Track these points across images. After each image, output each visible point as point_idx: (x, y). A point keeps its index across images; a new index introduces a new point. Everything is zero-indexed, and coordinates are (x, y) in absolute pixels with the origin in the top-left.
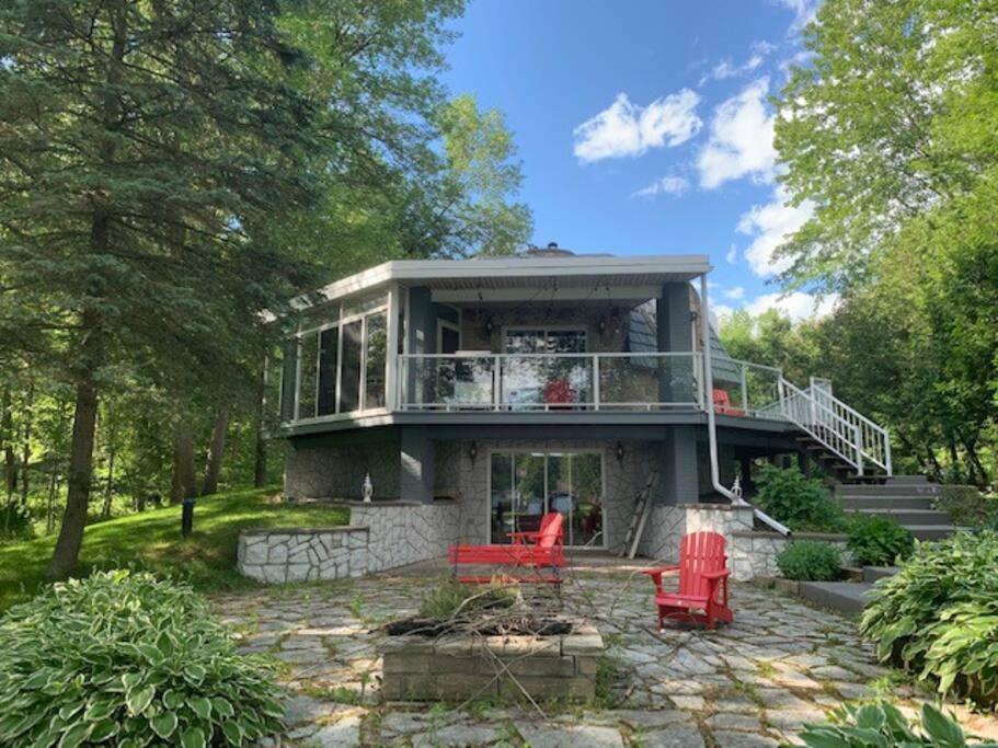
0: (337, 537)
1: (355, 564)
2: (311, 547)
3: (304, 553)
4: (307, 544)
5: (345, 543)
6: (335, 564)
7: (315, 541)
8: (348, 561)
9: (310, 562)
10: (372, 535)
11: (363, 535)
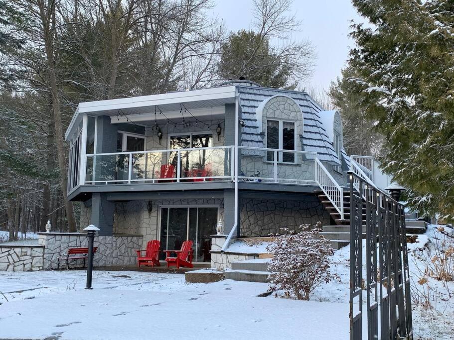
0: (24, 250)
1: (35, 264)
2: (9, 254)
3: (6, 257)
4: (8, 253)
5: (29, 253)
6: (23, 264)
7: (12, 252)
8: (32, 263)
9: (9, 262)
10: (46, 251)
11: (41, 250)
